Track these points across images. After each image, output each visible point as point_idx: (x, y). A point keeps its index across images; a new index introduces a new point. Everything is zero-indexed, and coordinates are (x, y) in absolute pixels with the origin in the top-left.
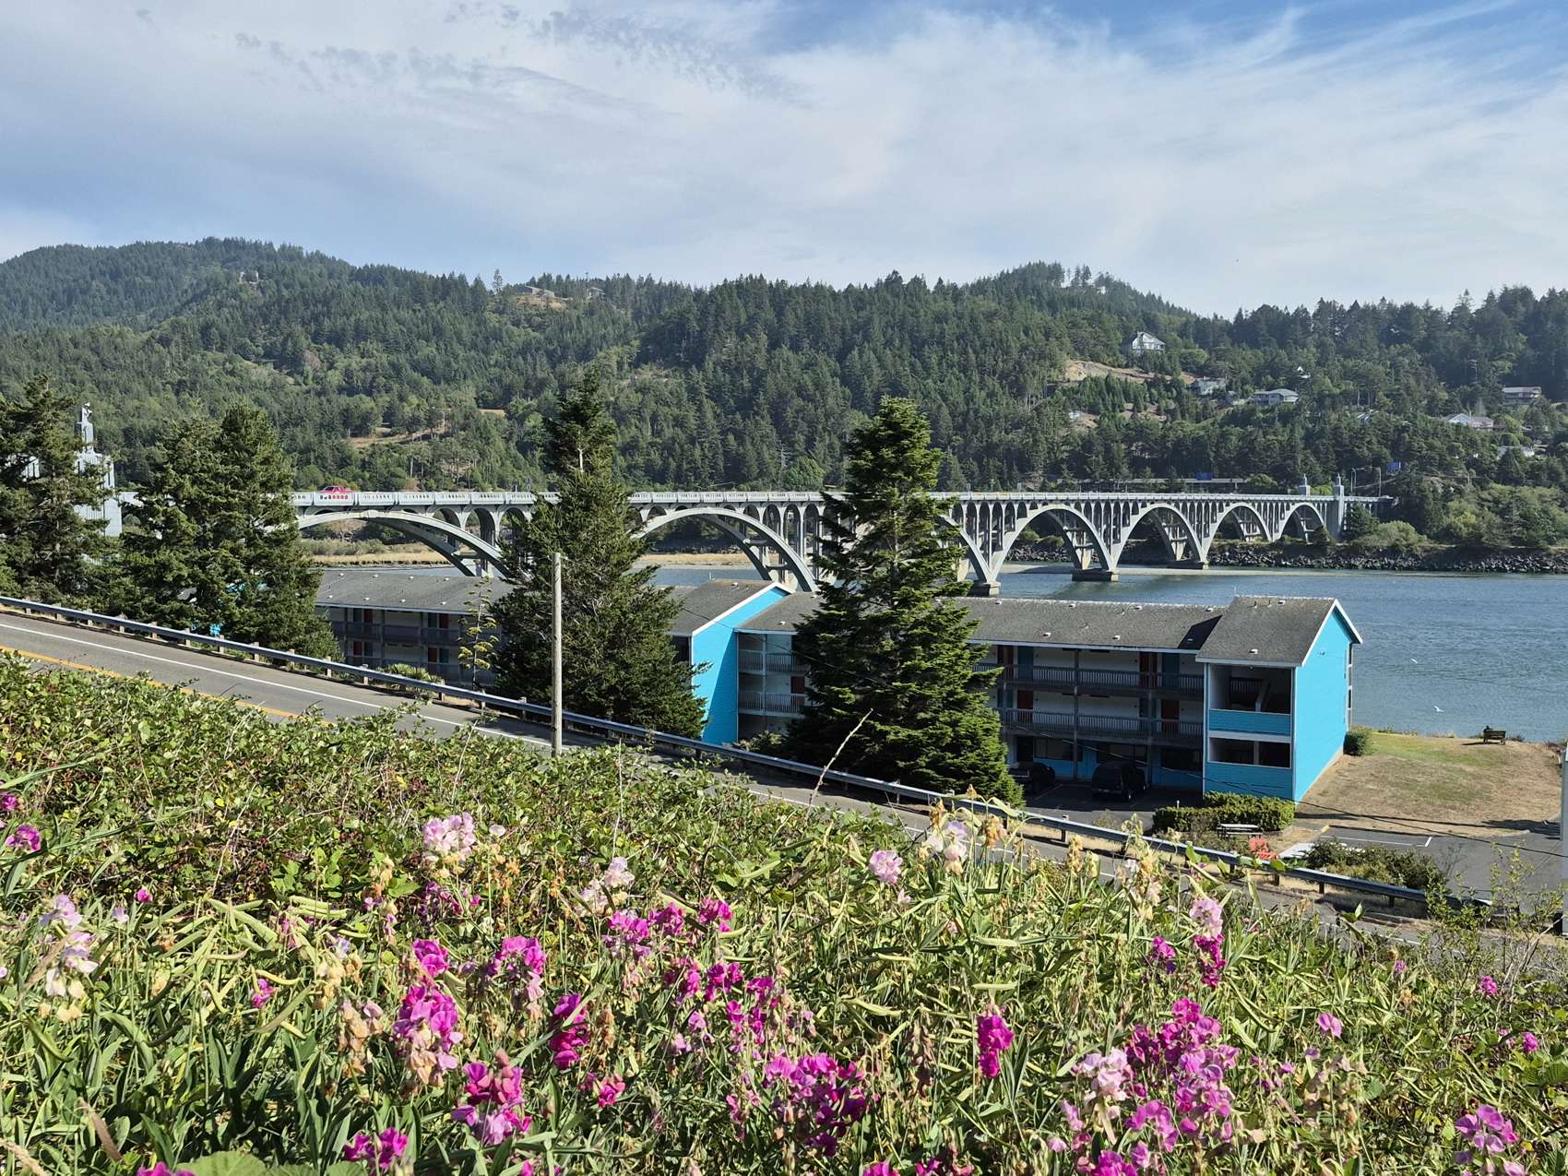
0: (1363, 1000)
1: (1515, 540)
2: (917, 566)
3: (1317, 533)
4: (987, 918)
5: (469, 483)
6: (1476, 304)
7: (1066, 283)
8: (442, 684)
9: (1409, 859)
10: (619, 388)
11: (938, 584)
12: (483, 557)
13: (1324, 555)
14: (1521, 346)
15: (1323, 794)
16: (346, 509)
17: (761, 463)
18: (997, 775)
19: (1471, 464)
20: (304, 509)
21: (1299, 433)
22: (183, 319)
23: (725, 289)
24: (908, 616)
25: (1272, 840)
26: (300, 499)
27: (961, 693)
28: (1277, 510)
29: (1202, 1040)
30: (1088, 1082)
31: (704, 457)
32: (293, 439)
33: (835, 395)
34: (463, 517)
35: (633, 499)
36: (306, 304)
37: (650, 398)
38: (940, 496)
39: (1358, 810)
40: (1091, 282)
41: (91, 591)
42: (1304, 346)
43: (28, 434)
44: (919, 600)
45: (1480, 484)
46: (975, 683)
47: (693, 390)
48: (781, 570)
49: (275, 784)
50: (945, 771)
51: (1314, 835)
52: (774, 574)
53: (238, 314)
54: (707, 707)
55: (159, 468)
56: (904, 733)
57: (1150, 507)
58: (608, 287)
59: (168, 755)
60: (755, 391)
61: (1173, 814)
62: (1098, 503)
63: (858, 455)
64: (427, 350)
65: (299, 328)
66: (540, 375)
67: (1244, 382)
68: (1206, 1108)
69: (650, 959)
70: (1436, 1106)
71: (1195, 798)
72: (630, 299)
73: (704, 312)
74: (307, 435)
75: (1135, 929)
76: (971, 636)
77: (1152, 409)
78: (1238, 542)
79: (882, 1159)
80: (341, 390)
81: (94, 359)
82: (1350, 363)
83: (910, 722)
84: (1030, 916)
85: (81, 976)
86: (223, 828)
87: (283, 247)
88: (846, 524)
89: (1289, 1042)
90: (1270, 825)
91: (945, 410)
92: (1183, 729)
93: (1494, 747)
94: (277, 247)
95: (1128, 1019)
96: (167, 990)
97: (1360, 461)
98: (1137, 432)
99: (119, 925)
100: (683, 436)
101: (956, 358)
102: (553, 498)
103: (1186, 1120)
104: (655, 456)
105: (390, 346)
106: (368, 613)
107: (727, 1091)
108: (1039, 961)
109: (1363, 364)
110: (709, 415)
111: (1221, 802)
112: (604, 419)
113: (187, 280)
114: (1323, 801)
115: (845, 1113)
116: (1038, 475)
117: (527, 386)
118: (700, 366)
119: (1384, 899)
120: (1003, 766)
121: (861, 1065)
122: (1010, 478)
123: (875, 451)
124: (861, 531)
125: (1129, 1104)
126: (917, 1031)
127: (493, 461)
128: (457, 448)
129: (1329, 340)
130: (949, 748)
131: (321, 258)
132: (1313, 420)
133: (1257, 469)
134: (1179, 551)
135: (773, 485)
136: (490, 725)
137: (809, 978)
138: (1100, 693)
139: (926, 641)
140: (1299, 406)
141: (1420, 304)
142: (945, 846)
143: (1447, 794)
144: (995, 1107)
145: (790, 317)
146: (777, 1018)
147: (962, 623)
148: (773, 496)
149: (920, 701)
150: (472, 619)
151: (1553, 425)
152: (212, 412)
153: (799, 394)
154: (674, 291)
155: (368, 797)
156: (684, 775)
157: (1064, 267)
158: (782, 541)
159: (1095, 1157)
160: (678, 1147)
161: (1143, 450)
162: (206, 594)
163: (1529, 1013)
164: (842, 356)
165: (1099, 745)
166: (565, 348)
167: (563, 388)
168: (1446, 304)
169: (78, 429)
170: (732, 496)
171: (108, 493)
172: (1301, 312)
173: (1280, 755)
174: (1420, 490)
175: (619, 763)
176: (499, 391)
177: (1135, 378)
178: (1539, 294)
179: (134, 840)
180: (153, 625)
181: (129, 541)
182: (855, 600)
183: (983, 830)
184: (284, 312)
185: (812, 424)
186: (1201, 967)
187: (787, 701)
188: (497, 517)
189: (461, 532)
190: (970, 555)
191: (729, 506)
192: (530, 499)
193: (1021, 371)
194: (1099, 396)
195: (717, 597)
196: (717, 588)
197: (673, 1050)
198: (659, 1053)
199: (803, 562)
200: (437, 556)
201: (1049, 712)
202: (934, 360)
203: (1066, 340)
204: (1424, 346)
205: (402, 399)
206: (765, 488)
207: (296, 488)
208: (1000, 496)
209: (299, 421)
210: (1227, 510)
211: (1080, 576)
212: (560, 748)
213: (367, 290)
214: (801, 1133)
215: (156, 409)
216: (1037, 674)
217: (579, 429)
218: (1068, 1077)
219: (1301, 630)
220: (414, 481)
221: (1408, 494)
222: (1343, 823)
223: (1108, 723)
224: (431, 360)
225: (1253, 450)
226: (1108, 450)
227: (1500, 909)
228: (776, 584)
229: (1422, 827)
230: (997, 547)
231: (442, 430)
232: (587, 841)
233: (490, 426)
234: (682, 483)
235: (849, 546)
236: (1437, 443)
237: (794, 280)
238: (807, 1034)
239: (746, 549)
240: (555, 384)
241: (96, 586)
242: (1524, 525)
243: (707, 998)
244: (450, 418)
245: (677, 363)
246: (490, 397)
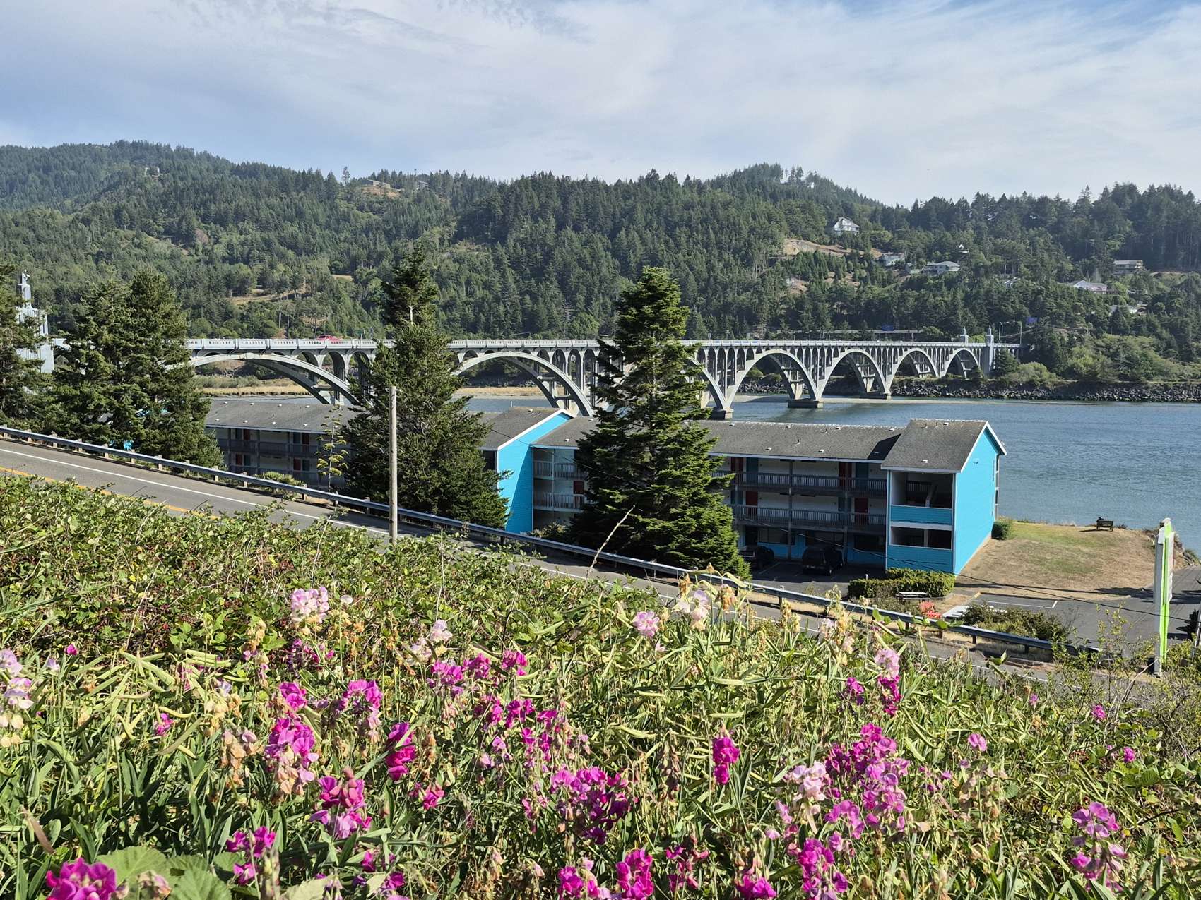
0: (1004, 724)
1: (1122, 377)
2: (670, 396)
3: (974, 372)
4: (721, 664)
5: (322, 332)
6: (1094, 197)
7: (784, 180)
8: (304, 487)
9: (1040, 618)
10: (440, 259)
11: (686, 410)
12: (335, 389)
13: (978, 387)
14: (1128, 229)
15: (976, 569)
16: (229, 352)
17: (551, 318)
18: (730, 555)
19: (1090, 319)
20: (196, 352)
21: (960, 295)
22: (100, 204)
23: (523, 183)
24: (663, 435)
25: (938, 604)
26: (193, 344)
27: (703, 493)
28: (944, 353)
29: (882, 755)
30: (796, 786)
31: (507, 312)
32: (187, 297)
33: (607, 265)
34: (320, 358)
35: (452, 345)
36: (197, 192)
37: (465, 266)
38: (688, 343)
39: (1002, 581)
40: (803, 179)
41: (31, 415)
42: (964, 229)
44: (670, 423)
45: (1097, 334)
46: (713, 486)
47: (498, 262)
48: (565, 400)
49: (176, 564)
50: (691, 552)
51: (969, 599)
52: (560, 403)
53: (144, 201)
54: (510, 504)
55: (82, 320)
56: (661, 524)
57: (847, 352)
58: (432, 180)
59: (91, 542)
60: (546, 262)
61: (862, 585)
62: (808, 348)
63: (625, 311)
64: (291, 229)
65: (191, 212)
66: (379, 249)
67: (919, 256)
68: (885, 806)
69: (464, 696)
70: (1061, 801)
71: (880, 573)
72: (449, 190)
73: (506, 201)
74: (196, 295)
75: (833, 672)
76: (711, 450)
77: (849, 276)
78: (914, 378)
79: (641, 846)
80: (224, 260)
81: (31, 235)
82: (999, 241)
83: (664, 515)
84: (754, 661)
85: (22, 711)
86: (133, 598)
87: (178, 149)
88: (616, 364)
89: (948, 756)
90: (936, 592)
91: (692, 277)
92: (870, 520)
93: (1104, 533)
94: (173, 148)
95: (826, 739)
96: (90, 721)
97: (1005, 316)
98: (838, 295)
99: (52, 672)
100: (490, 297)
101: (700, 237)
102: (389, 344)
103: (870, 814)
104: (469, 312)
105: (263, 227)
106: (247, 432)
107: (522, 796)
108: (761, 696)
109: (1008, 243)
110: (511, 280)
111: (899, 575)
112: (429, 283)
113: (103, 174)
114: (975, 574)
115: (612, 812)
116: (763, 327)
117: (369, 257)
118: (504, 243)
119: (1021, 647)
120: (735, 549)
121: (624, 776)
122: (742, 330)
123: (638, 308)
124: (627, 369)
125: (827, 803)
126: (667, 750)
127: (343, 315)
128: (315, 305)
129: (983, 224)
130: (694, 535)
131: (208, 157)
132: (971, 285)
133: (928, 323)
134: (869, 388)
135: (560, 334)
136: (341, 518)
137: (586, 710)
138: (808, 493)
139: (676, 454)
140: (960, 274)
141: (1052, 197)
142: (693, 608)
143: (1068, 568)
144: (726, 806)
145: (573, 205)
146: (560, 741)
147: (704, 439)
148: (560, 343)
149: (672, 500)
150: (327, 437)
151: (1151, 289)
152: (124, 276)
153: (580, 264)
154: (483, 184)
155: (247, 575)
156: (491, 556)
157: (783, 167)
158: (567, 377)
159: (802, 843)
160: (485, 839)
161: (842, 308)
162: (120, 419)
163: (1129, 732)
164: (612, 235)
165: (808, 532)
166: (398, 228)
167: (397, 259)
168: (1071, 196)
169: (19, 289)
170: (528, 343)
171: (43, 339)
172: (963, 202)
173: (944, 540)
174: (1051, 339)
175: (441, 548)
176: (347, 261)
177: (837, 253)
178: (1142, 189)
179: (65, 608)
180: (79, 441)
181: (59, 377)
182: (622, 423)
183: (720, 597)
184: (179, 199)
185: (590, 288)
186: (883, 699)
187: (571, 500)
188: (347, 359)
189: (318, 370)
190: (710, 388)
191: (526, 351)
192: (374, 345)
193: (750, 247)
194: (809, 267)
195: (516, 420)
196: (518, 414)
197: (480, 766)
198: (471, 766)
199: (583, 392)
200: (300, 389)
201: (770, 507)
202: (683, 238)
203: (784, 223)
204: (1055, 229)
205: (272, 267)
206: (554, 337)
207: (190, 335)
208: (734, 343)
209: (192, 284)
210: (905, 354)
211: (794, 404)
212: (396, 536)
213: (244, 182)
214: (579, 827)
215: (80, 274)
216: (761, 479)
217: (410, 291)
218: (781, 783)
219: (960, 445)
220: (282, 330)
221: (1041, 342)
222: (991, 591)
223: (812, 516)
224: (295, 237)
225: (925, 308)
226: (815, 308)
227: (1107, 655)
228: (562, 410)
229: (1049, 594)
230: (731, 382)
231: (303, 291)
232: (416, 607)
233: (341, 286)
234: (489, 332)
235: (617, 380)
236: (1064, 303)
237: (576, 176)
238: (583, 753)
239: (539, 383)
240: (391, 256)
241: (33, 411)
242: (1129, 366)
243: (507, 726)
244: (309, 282)
245: (486, 239)
246: (341, 266)
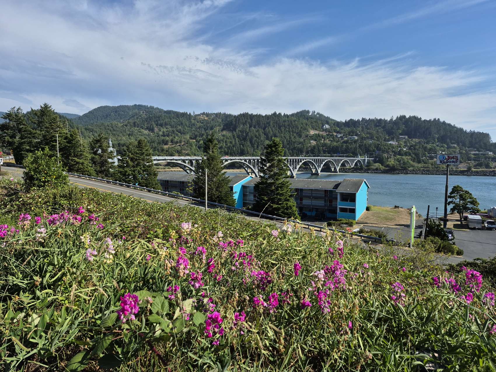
0: (371, 261)
1: (401, 167)
2: (279, 172)
3: (361, 166)
4: (295, 244)
5: (188, 155)
6: (394, 119)
7: (310, 114)
8: (183, 196)
9: (379, 232)
10: (219, 135)
11: (284, 176)
12: (191, 170)
13: (363, 170)
14: (403, 127)
15: (362, 219)
16: (163, 160)
17: (248, 151)
19: (393, 152)
20: (155, 160)
21: (358, 145)
22: (130, 121)
24: (278, 182)
25: (351, 228)
26: (154, 158)
27: (288, 198)
28: (353, 161)
29: (340, 268)
30: (316, 277)
31: (236, 150)
32: (152, 145)
33: (263, 137)
34: (187, 162)
35: (222, 158)
36: (155, 118)
37: (225, 137)
38: (284, 158)
39: (369, 222)
40: (315, 114)
41: (112, 176)
42: (359, 127)
43: (99, 144)
44: (279, 179)
45: (395, 156)
47: (234, 136)
48: (251, 173)
49: (149, 216)
50: (285, 214)
51: (360, 227)
52: (250, 174)
53: (141, 120)
54: (236, 201)
55: (125, 151)
56: (276, 206)
57: (327, 160)
58: (217, 115)
59: (128, 210)
60: (246, 136)
61: (331, 223)
62: (316, 159)
63: (267, 149)
64: (180, 127)
65: (153, 123)
66: (203, 133)
67: (347, 135)
68: (340, 282)
69: (227, 252)
70: (386, 282)
71: (336, 220)
72: (221, 117)
73: (236, 120)
74: (155, 145)
75: (325, 246)
76: (290, 187)
77: (328, 140)
78: (345, 167)
79: (274, 292)
80: (162, 136)
81: (112, 129)
82: (368, 131)
83: (278, 204)
84: (304, 243)
85: (112, 254)
86: (139, 224)
87: (150, 106)
88: (265, 163)
89: (356, 269)
90: (351, 225)
91: (285, 140)
92: (333, 205)
93: (397, 209)
94: (149, 106)
95: (324, 264)
96: (130, 257)
97: (370, 151)
98: (324, 145)
99: (119, 244)
100: (232, 145)
101: (288, 130)
102: (205, 158)
103: (336, 285)
104: (226, 149)
105: (172, 127)
106: (168, 181)
107: (242, 278)
108: (305, 252)
109: (371, 131)
110: (237, 141)
111: (341, 220)
112: (216, 142)
113: (131, 113)
114: (362, 220)
115: (267, 283)
116: (304, 154)
117: (200, 135)
118: (235, 131)
119: (374, 240)
120: (296, 213)
121: (270, 273)
122: (299, 154)
124: (268, 165)
125: (324, 281)
126: (282, 266)
127: (193, 150)
128: (186, 147)
129: (364, 126)
130: (286, 209)
131: (158, 109)
132: (361, 142)
133: (349, 153)
134: (333, 170)
135: (250, 155)
136: (192, 204)
137: (259, 255)
138: (316, 198)
139: (281, 187)
140: (358, 139)
141: (383, 119)
142: (287, 229)
143: (387, 219)
144: (298, 282)
145: (254, 121)
146: (253, 263)
148: (250, 158)
149: (280, 200)
150: (189, 182)
151: (410, 144)
152: (136, 140)
153: (255, 137)
155: (168, 218)
156: (232, 214)
157: (310, 111)
158: (252, 167)
159: (318, 292)
160: (233, 289)
161: (326, 148)
162: (135, 177)
163: (404, 263)
164: (264, 129)
165: (316, 209)
166: (208, 127)
167: (207, 135)
168: (388, 119)
169: (109, 143)
170: (241, 158)
171: (115, 156)
172: (358, 120)
173: (353, 211)
174: (383, 157)
175: (219, 212)
176: (194, 136)
177: (324, 134)
178: (407, 117)
179: (121, 227)
180: (124, 183)
181: (119, 166)
182: (267, 179)
183: (295, 226)
184: (150, 120)
185: (258, 143)
186: (339, 254)
187: (253, 200)
188: (194, 162)
189: (186, 165)
190: (290, 170)
191: (241, 160)
192: (201, 158)
193: (301, 132)
194: (316, 137)
195: (239, 178)
196: (239, 176)
197: (232, 270)
198: (229, 270)
199: (256, 171)
200: (182, 170)
201: (306, 202)
202: (283, 130)
203: (310, 126)
204: (384, 127)
205: (174, 137)
206: (248, 156)
207: (153, 155)
208: (296, 158)
209: (154, 142)
210: (343, 161)
211: (313, 174)
212: (207, 209)
213: (168, 115)
214: (258, 286)
215: (124, 139)
216: (304, 194)
217: (210, 144)
218: (312, 276)
219: (357, 185)
220: (177, 154)
221: (380, 158)
222: (366, 225)
223: (317, 204)
224: (180, 130)
225: (348, 149)
226: (319, 149)
227: (398, 242)
228: (251, 176)
229: (382, 226)
230: (296, 168)
231: (183, 144)
232: (213, 227)
233: (192, 143)
234: (231, 155)
235: (265, 168)
236: (386, 147)
237: (255, 113)
238: (259, 267)
239: (244, 168)
240: (206, 134)
241: (112, 175)
242: (404, 164)
243: (239, 259)
244: (184, 141)
245: (230, 130)
246: (192, 137)
